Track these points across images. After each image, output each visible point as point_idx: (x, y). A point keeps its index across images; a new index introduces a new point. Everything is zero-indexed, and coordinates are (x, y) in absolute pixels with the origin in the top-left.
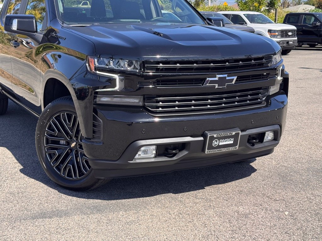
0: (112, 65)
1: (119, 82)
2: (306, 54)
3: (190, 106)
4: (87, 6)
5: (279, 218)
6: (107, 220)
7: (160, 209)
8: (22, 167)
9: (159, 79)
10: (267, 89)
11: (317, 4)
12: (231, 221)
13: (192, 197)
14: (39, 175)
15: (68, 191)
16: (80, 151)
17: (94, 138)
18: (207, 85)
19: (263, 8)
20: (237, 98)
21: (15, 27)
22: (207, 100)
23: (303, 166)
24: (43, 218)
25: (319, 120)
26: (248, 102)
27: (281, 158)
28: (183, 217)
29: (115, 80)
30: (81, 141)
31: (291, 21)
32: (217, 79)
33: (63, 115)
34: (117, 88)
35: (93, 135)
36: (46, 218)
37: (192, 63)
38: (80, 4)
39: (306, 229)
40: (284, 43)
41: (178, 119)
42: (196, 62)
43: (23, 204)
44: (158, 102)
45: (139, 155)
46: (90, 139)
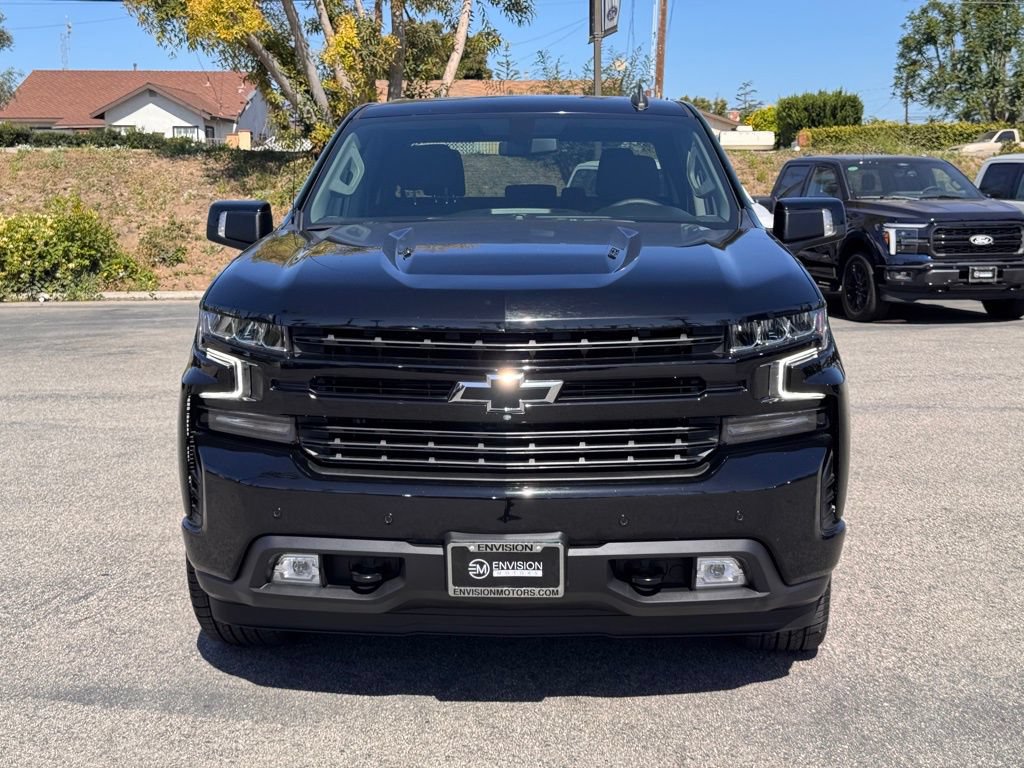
0: (234, 334)
1: (243, 378)
3: (425, 456)
17: (192, 513)
18: (459, 399)
20: (582, 444)
21: (222, 230)
22: (473, 442)
32: (486, 385)
34: (236, 394)
35: (192, 509)
44: (333, 437)
45: (281, 573)
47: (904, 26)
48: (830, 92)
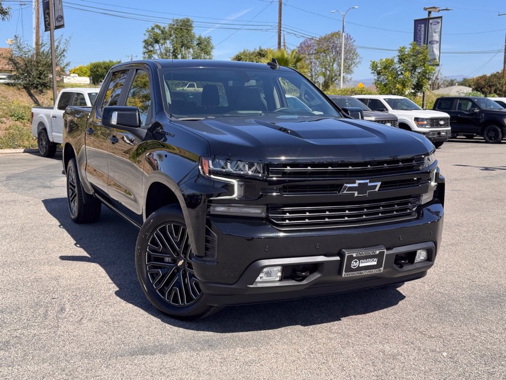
0: (229, 168)
1: (238, 189)
2: (463, 148)
3: (323, 218)
4: (194, 88)
5: (436, 361)
6: (222, 359)
7: (286, 346)
8: (118, 289)
9: (285, 184)
10: (418, 197)
11: (474, 85)
12: (376, 363)
13: (326, 330)
14: (138, 299)
15: (173, 320)
16: (188, 270)
17: (206, 255)
18: (345, 192)
19: (408, 91)
20: (381, 208)
21: (114, 121)
22: (344, 210)
23: (464, 292)
24: (143, 355)
25: (482, 233)
26: (395, 213)
27: (435, 282)
28: (315, 357)
29: (233, 186)
30: (190, 259)
31: (442, 107)
32: (356, 185)
33: (170, 227)
34: (235, 196)
35: (206, 253)
36: (147, 354)
37: (327, 165)
38: (186, 86)
39: (470, 375)
40: (434, 134)
41: (309, 233)
42: (331, 165)
43: (119, 336)
44: (285, 213)
45: (261, 277)
46: (201, 257)
47: (145, 34)
48: (115, 61)
